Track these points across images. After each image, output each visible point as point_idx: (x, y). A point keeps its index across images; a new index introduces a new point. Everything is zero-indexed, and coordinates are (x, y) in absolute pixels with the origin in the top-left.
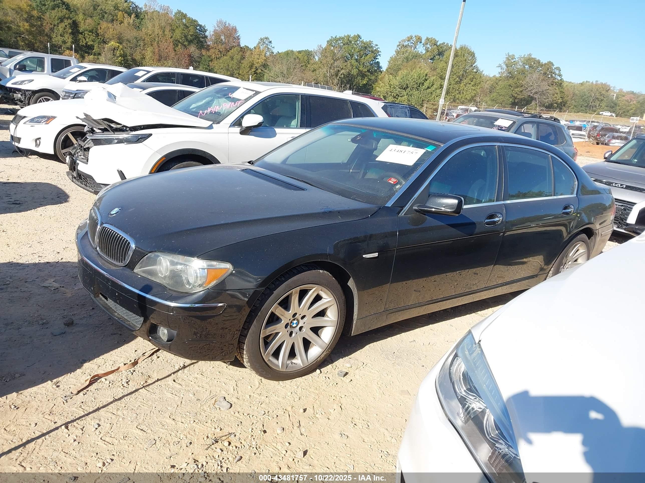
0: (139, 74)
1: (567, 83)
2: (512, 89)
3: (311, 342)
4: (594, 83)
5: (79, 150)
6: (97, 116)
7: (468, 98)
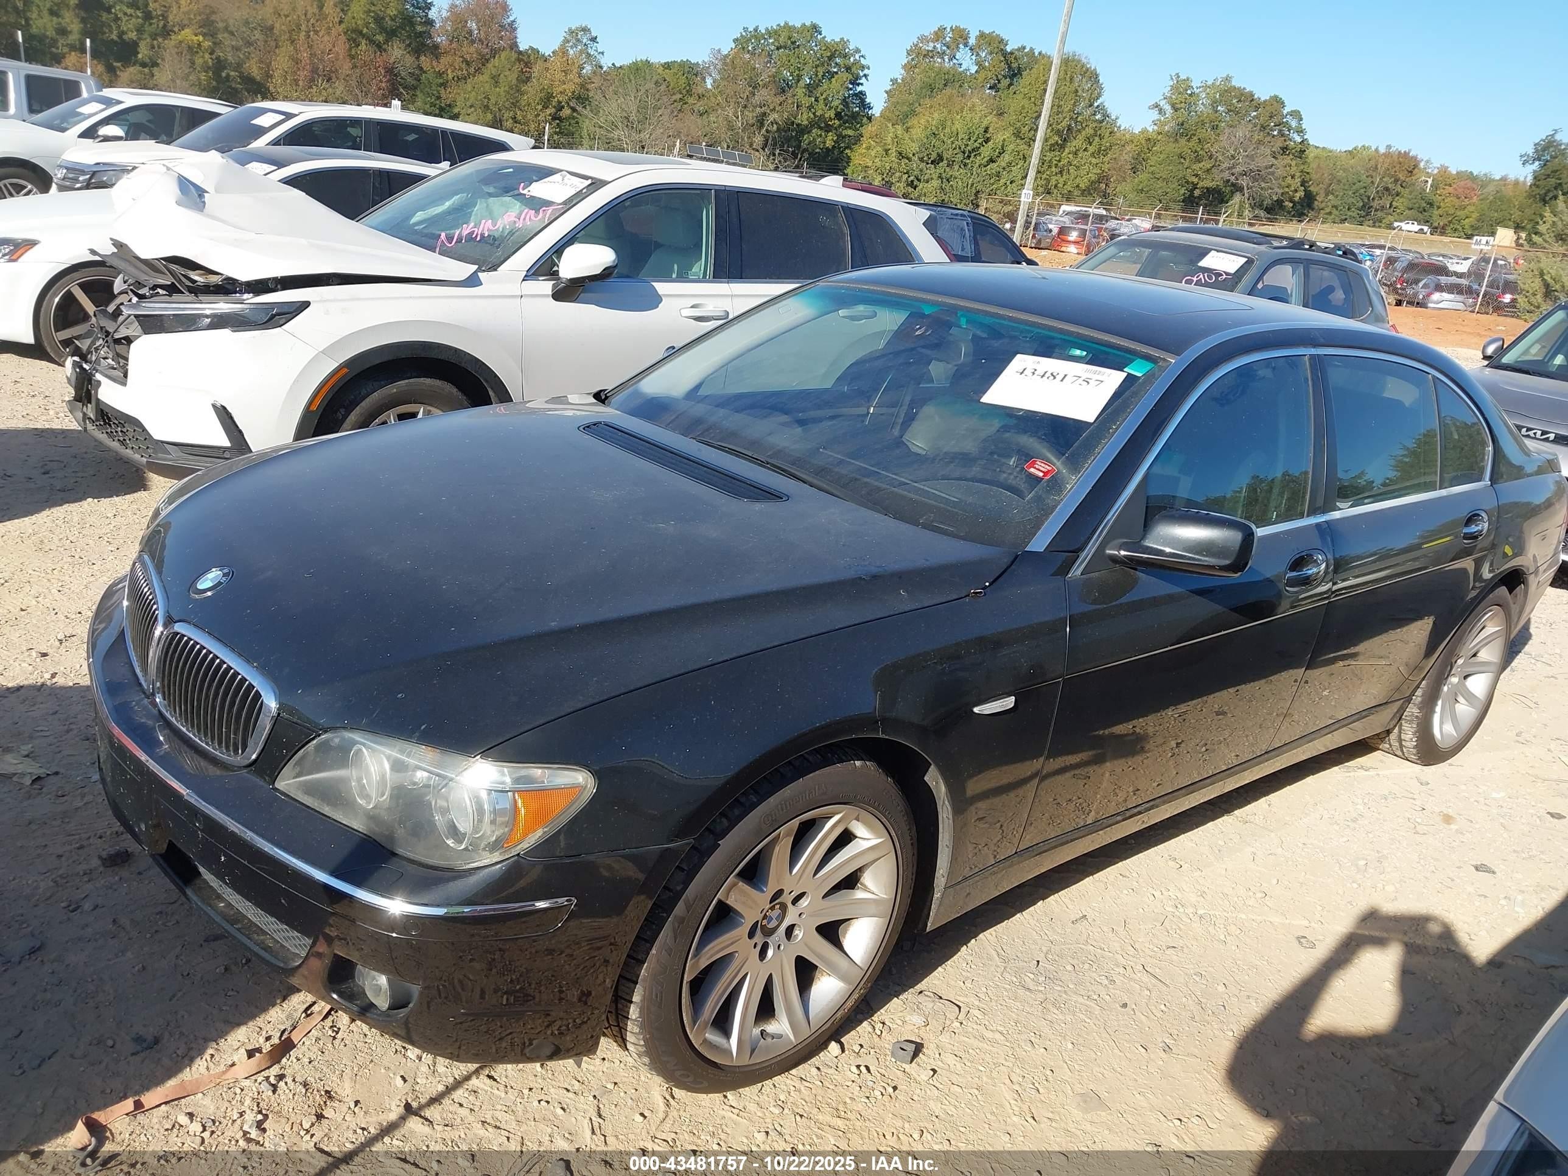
0: (264, 121)
1: (1316, 151)
2: (1186, 164)
3: (817, 967)
4: (1382, 150)
5: (101, 342)
6: (147, 250)
7: (1082, 186)
